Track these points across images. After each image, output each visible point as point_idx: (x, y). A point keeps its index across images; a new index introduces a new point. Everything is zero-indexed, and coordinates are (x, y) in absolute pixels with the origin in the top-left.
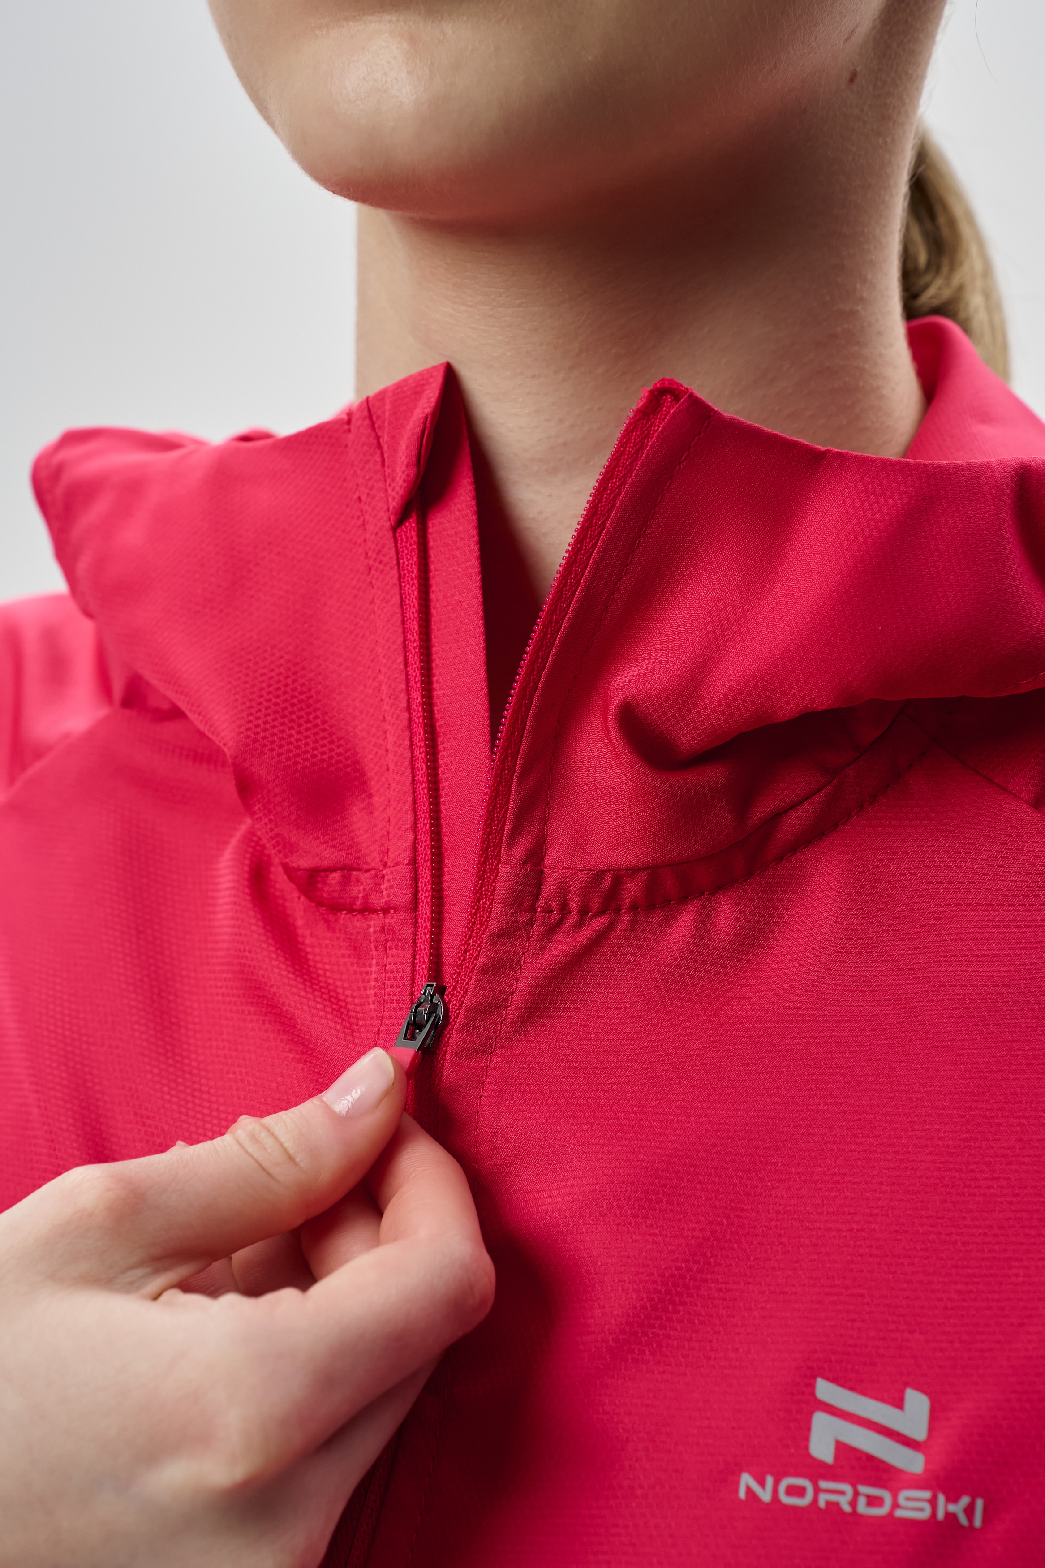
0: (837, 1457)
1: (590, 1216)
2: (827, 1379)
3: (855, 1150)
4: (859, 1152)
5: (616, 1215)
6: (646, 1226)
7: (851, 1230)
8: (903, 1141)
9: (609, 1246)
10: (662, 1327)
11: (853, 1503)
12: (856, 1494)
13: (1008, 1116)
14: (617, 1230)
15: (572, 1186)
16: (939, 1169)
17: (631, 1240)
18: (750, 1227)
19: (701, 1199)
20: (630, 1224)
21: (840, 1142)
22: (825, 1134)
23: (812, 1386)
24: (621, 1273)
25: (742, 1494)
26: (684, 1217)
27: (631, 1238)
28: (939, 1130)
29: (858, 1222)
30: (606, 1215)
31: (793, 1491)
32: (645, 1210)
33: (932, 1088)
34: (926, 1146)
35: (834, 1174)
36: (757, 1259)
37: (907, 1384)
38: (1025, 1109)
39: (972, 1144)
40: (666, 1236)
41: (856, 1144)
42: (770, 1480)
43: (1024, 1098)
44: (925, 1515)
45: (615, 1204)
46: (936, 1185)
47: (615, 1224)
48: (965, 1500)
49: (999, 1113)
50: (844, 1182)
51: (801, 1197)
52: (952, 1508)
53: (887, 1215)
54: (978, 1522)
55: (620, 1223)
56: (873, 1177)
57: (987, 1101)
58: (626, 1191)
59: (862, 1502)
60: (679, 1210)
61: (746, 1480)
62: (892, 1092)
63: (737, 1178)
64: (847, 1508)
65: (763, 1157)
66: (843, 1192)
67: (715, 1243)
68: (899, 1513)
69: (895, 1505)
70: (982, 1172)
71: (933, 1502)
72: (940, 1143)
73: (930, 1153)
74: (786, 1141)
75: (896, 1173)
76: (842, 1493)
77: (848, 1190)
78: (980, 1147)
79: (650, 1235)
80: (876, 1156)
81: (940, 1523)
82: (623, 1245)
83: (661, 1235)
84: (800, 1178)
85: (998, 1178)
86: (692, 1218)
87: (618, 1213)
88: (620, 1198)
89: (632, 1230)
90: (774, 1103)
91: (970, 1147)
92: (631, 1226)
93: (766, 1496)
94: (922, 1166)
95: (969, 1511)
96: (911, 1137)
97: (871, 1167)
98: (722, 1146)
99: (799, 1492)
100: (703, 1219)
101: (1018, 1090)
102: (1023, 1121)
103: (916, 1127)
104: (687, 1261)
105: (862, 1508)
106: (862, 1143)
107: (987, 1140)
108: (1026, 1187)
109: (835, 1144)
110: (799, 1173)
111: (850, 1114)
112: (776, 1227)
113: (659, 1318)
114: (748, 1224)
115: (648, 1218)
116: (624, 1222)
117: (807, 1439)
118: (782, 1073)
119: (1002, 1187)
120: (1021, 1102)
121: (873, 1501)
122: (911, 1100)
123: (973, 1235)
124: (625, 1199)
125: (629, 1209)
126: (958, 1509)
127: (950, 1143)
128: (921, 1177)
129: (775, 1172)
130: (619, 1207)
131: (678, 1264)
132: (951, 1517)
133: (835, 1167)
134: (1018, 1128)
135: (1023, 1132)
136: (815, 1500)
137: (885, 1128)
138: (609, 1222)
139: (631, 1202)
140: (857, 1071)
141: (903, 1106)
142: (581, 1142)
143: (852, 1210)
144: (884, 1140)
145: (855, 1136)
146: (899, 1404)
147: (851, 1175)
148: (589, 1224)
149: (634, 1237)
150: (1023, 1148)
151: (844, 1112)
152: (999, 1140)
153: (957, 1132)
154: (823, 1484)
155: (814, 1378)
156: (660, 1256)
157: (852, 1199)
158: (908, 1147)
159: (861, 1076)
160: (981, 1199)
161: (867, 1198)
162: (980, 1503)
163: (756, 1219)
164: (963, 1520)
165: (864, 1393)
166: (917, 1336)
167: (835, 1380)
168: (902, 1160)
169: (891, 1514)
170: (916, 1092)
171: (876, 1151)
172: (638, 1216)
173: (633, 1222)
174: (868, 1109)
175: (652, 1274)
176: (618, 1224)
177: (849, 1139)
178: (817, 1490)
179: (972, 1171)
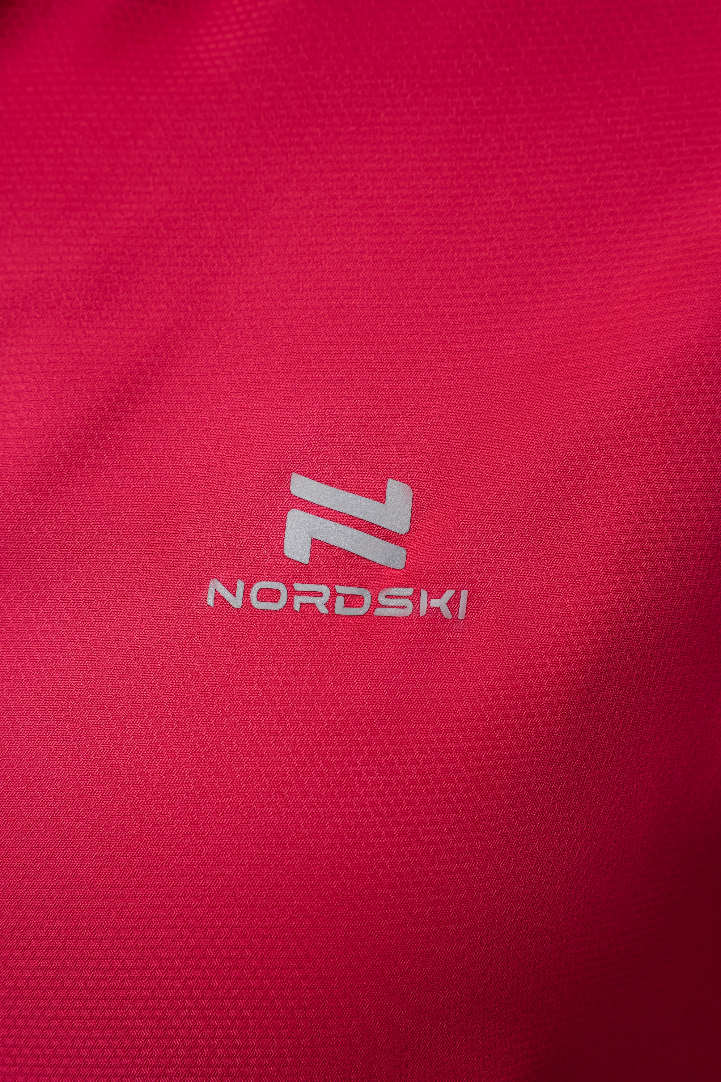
0: (312, 556)
1: (36, 308)
2: (303, 474)
3: (334, 215)
4: (338, 217)
5: (66, 307)
6: (101, 318)
7: (329, 307)
8: (387, 201)
9: (59, 343)
10: (120, 429)
11: (330, 605)
12: (334, 594)
13: (504, 166)
14: (68, 324)
15: (13, 272)
16: (427, 232)
17: (84, 335)
18: (218, 311)
19: (163, 284)
20: (83, 317)
21: (318, 206)
22: (301, 198)
23: (287, 482)
24: (73, 371)
25: (211, 602)
26: (144, 306)
27: (84, 332)
28: (427, 187)
29: (337, 298)
30: (54, 307)
31: (265, 595)
32: (99, 300)
33: (419, 137)
34: (413, 206)
35: (311, 244)
36: (226, 346)
37: (388, 475)
38: (523, 157)
39: (463, 201)
40: (124, 328)
41: (335, 208)
42: (240, 585)
43: (521, 143)
44: (408, 611)
45: (64, 295)
46: (424, 251)
47: (64, 318)
48: (449, 594)
49: (494, 163)
50: (321, 254)
51: (274, 273)
52: (435, 603)
53: (369, 288)
54: (461, 614)
55: (71, 317)
56: (353, 245)
57: (481, 149)
58: (77, 280)
59: (340, 601)
60: (137, 299)
61: (216, 586)
62: (374, 144)
63: (202, 257)
64: (324, 610)
65: (231, 229)
66: (321, 264)
67: (179, 332)
68: (379, 612)
69: (375, 604)
70: (474, 232)
71: (415, 599)
72: (428, 201)
73: (417, 214)
74: (257, 209)
75: (380, 239)
76: (320, 594)
77: (326, 262)
78: (472, 204)
79: (105, 328)
80: (357, 220)
81: (421, 620)
82: (74, 341)
83: (118, 328)
84: (273, 252)
85: (492, 239)
86: (153, 307)
87: (68, 304)
88: (71, 288)
89: (84, 324)
90: (242, 164)
91: (460, 205)
92: (83, 319)
93: (236, 602)
94: (407, 230)
95: (453, 604)
96: (396, 196)
97: (352, 234)
98: (184, 220)
99: (273, 595)
100: (164, 306)
101: (516, 134)
102: (521, 170)
103: (402, 184)
104: (148, 355)
105: (340, 609)
106: (341, 206)
107: (480, 195)
108: (521, 248)
109: (311, 208)
110: (271, 246)
111: (328, 172)
112: (247, 309)
113: (118, 419)
114: (216, 308)
115: (103, 309)
116: (75, 314)
117: (282, 539)
118: (252, 126)
119: (495, 249)
120: (518, 148)
121: (351, 601)
122: (396, 151)
123: (462, 306)
124: (76, 290)
125: (80, 300)
126: (441, 603)
127: (439, 201)
128: (407, 242)
129: (246, 247)
130: (68, 298)
131: (138, 359)
132: (434, 613)
133: (312, 236)
134: (515, 180)
135: (519, 184)
136: (290, 603)
137: (368, 187)
138: (58, 315)
139: (83, 293)
140: (336, 120)
141: (388, 160)
142: (22, 223)
143: (330, 285)
144: (366, 201)
145: (334, 198)
146: (381, 497)
147: (329, 244)
148: (35, 317)
149: (87, 331)
150: (519, 203)
151: (322, 171)
152: (493, 194)
153: (446, 188)
154: (298, 587)
155: (289, 473)
156: (117, 352)
157: (330, 272)
158: (392, 208)
159: (340, 126)
160: (471, 264)
161: (348, 270)
162: (464, 594)
163: (225, 302)
164: (447, 613)
165: (343, 487)
166: (400, 421)
167: (311, 475)
168: (386, 224)
169: (370, 613)
170: (402, 142)
171: (357, 215)
172: (91, 308)
173: (85, 314)
174: (349, 166)
175: (109, 372)
176: (69, 318)
177: (327, 202)
178: (292, 593)
179: (463, 232)
